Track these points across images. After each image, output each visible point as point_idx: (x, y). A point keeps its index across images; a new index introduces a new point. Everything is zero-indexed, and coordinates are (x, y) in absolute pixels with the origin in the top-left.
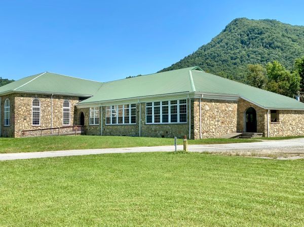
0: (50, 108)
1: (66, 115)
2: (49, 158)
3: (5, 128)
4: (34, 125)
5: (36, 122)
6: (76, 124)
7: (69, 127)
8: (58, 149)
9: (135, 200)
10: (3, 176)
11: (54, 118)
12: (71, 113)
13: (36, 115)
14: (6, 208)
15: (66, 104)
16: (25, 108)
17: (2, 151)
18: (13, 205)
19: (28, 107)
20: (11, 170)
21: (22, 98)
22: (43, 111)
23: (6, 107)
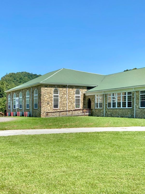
0: (65, 96)
1: (78, 101)
2: (65, 134)
3: (34, 111)
4: (55, 108)
5: (56, 106)
6: (85, 108)
7: (80, 110)
8: (71, 127)
9: (130, 170)
10: (32, 146)
11: (68, 103)
12: (81, 99)
13: (56, 101)
14: (34, 171)
15: (78, 93)
16: (48, 96)
17: (32, 128)
18: (38, 169)
19: (50, 95)
20: (37, 142)
21: (46, 88)
22: (61, 98)
23: (35, 95)
